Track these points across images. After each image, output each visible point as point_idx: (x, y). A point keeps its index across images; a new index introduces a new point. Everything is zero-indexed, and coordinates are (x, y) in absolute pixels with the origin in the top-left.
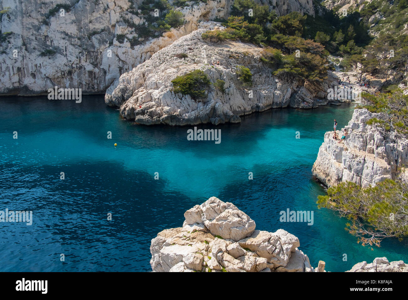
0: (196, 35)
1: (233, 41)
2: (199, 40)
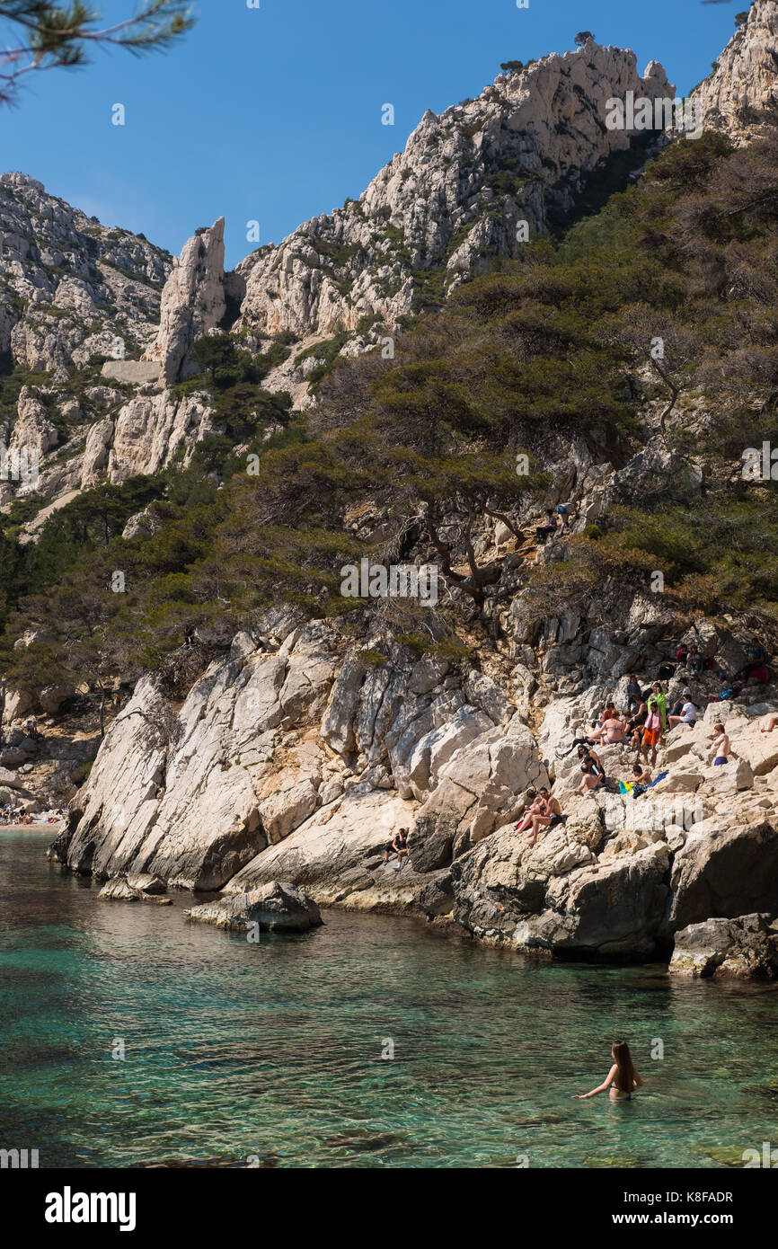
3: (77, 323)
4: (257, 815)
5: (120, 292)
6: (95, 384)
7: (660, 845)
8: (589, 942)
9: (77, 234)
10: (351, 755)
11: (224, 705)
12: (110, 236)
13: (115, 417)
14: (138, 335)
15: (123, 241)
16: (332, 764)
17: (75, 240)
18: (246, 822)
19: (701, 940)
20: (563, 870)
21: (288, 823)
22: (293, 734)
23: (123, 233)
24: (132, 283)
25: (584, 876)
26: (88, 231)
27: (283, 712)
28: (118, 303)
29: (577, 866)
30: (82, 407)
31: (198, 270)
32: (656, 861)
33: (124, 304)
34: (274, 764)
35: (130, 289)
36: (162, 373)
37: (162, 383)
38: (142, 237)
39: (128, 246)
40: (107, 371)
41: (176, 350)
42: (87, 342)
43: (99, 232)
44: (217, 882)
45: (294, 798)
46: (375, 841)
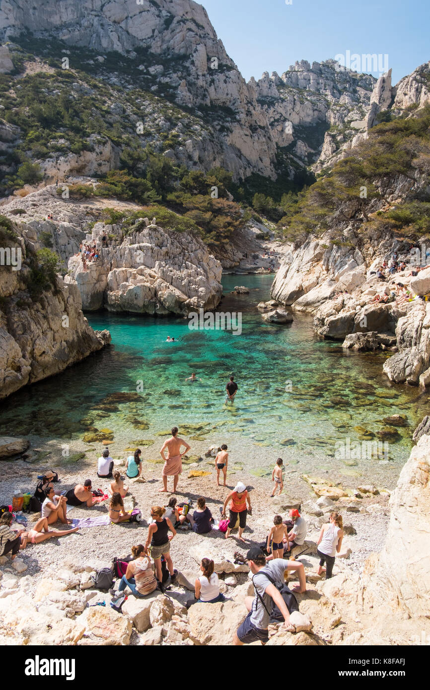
0: (49, 190)
1: (105, 198)
2: (53, 196)
3: (346, 108)
4: (301, 286)
5: (362, 96)
6: (348, 130)
7: (354, 311)
8: (331, 335)
9: (349, 77)
10: (328, 270)
11: (302, 255)
12: (360, 76)
13: (351, 141)
14: (366, 111)
15: (364, 77)
16: (323, 273)
17: (348, 79)
18: (299, 288)
19: (351, 338)
20: (329, 315)
21: (309, 289)
22: (316, 264)
23: (364, 75)
24: (367, 92)
25: (332, 318)
26: (353, 76)
27: (315, 257)
28: (362, 100)
29: (331, 315)
30: (344, 137)
31: (383, 88)
32: (350, 316)
33: (364, 99)
34: (309, 272)
35: (366, 94)
36: (366, 125)
37: (366, 129)
38: (371, 75)
39: (366, 79)
40: (352, 125)
41: (371, 118)
42: (349, 114)
43: (356, 75)
44: (291, 303)
45: (311, 282)
46: (325, 296)
